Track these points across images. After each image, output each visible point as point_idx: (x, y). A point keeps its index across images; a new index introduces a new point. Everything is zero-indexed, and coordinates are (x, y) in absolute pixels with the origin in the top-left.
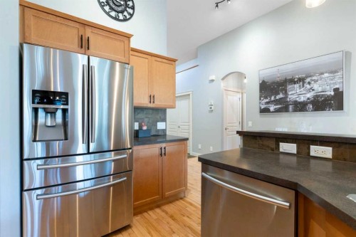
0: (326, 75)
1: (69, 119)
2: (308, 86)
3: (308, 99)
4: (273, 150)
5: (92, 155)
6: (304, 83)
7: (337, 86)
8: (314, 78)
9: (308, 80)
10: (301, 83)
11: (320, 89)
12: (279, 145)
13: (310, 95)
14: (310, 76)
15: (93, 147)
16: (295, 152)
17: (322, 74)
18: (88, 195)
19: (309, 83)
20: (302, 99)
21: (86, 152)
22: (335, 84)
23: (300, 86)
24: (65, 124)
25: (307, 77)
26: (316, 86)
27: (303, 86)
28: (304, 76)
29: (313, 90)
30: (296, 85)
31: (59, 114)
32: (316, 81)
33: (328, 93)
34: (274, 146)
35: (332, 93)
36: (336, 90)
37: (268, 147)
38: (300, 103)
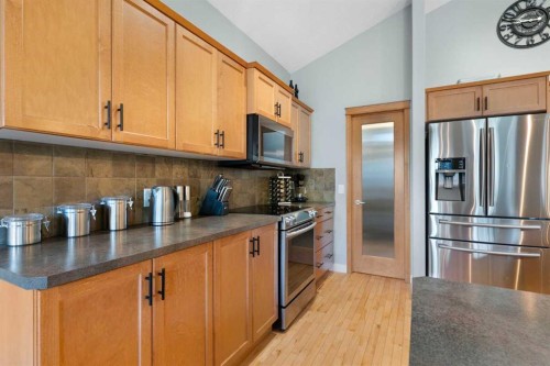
1: (465, 182)
5: (491, 219)
15: (491, 210)
18: (484, 258)
21: (483, 214)
24: (462, 187)
31: (456, 177)
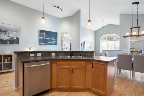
0: (14, 32)
2: (8, 35)
3: (8, 39)
4: (28, 56)
6: (6, 33)
7: (17, 37)
8: (10, 32)
9: (8, 32)
10: (5, 33)
11: (12, 37)
12: (30, 55)
13: (8, 38)
14: (9, 31)
16: (34, 56)
17: (13, 31)
19: (8, 33)
20: (5, 39)
22: (17, 36)
23: (4, 34)
25: (7, 31)
26: (10, 35)
27: (6, 34)
28: (6, 30)
29: (10, 36)
30: (2, 33)
32: (11, 33)
33: (15, 38)
34: (28, 55)
35: (16, 39)
36: (17, 38)
37: (27, 56)
38: (4, 40)
